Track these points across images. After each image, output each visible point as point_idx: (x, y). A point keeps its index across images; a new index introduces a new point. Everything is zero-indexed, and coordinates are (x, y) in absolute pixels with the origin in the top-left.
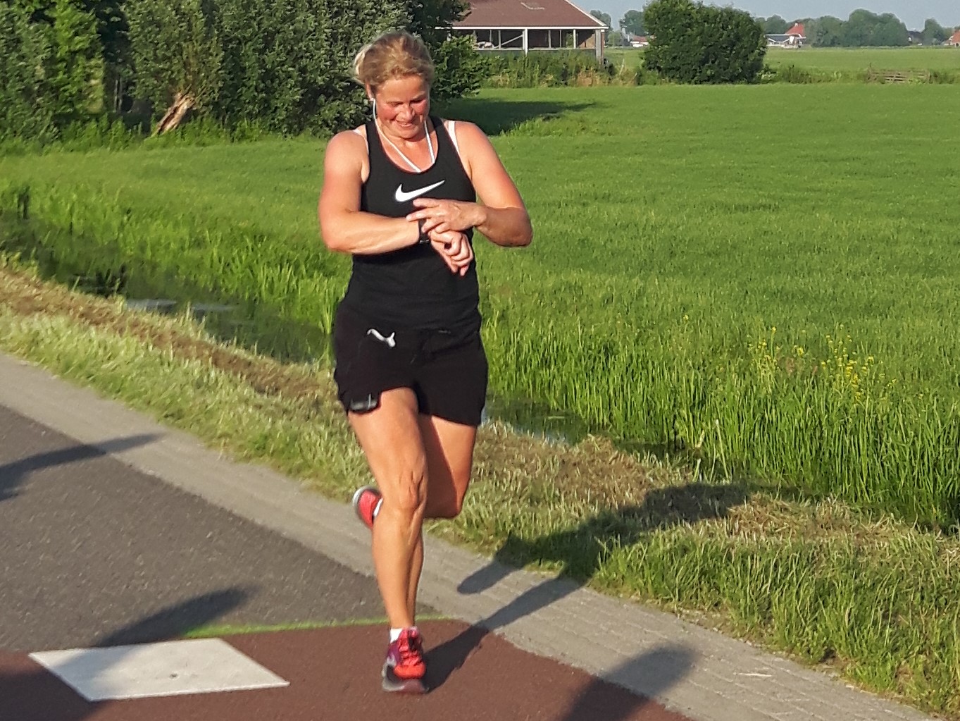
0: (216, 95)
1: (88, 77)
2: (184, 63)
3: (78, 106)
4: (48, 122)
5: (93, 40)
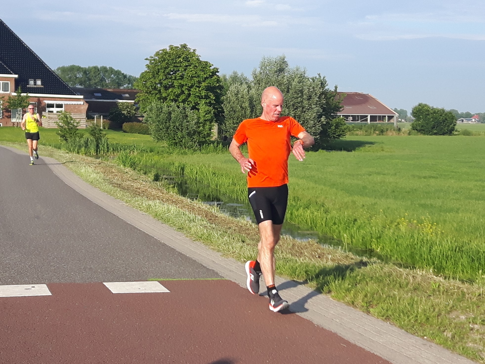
1: (211, 129)
3: (207, 139)
4: (196, 144)
5: (212, 116)
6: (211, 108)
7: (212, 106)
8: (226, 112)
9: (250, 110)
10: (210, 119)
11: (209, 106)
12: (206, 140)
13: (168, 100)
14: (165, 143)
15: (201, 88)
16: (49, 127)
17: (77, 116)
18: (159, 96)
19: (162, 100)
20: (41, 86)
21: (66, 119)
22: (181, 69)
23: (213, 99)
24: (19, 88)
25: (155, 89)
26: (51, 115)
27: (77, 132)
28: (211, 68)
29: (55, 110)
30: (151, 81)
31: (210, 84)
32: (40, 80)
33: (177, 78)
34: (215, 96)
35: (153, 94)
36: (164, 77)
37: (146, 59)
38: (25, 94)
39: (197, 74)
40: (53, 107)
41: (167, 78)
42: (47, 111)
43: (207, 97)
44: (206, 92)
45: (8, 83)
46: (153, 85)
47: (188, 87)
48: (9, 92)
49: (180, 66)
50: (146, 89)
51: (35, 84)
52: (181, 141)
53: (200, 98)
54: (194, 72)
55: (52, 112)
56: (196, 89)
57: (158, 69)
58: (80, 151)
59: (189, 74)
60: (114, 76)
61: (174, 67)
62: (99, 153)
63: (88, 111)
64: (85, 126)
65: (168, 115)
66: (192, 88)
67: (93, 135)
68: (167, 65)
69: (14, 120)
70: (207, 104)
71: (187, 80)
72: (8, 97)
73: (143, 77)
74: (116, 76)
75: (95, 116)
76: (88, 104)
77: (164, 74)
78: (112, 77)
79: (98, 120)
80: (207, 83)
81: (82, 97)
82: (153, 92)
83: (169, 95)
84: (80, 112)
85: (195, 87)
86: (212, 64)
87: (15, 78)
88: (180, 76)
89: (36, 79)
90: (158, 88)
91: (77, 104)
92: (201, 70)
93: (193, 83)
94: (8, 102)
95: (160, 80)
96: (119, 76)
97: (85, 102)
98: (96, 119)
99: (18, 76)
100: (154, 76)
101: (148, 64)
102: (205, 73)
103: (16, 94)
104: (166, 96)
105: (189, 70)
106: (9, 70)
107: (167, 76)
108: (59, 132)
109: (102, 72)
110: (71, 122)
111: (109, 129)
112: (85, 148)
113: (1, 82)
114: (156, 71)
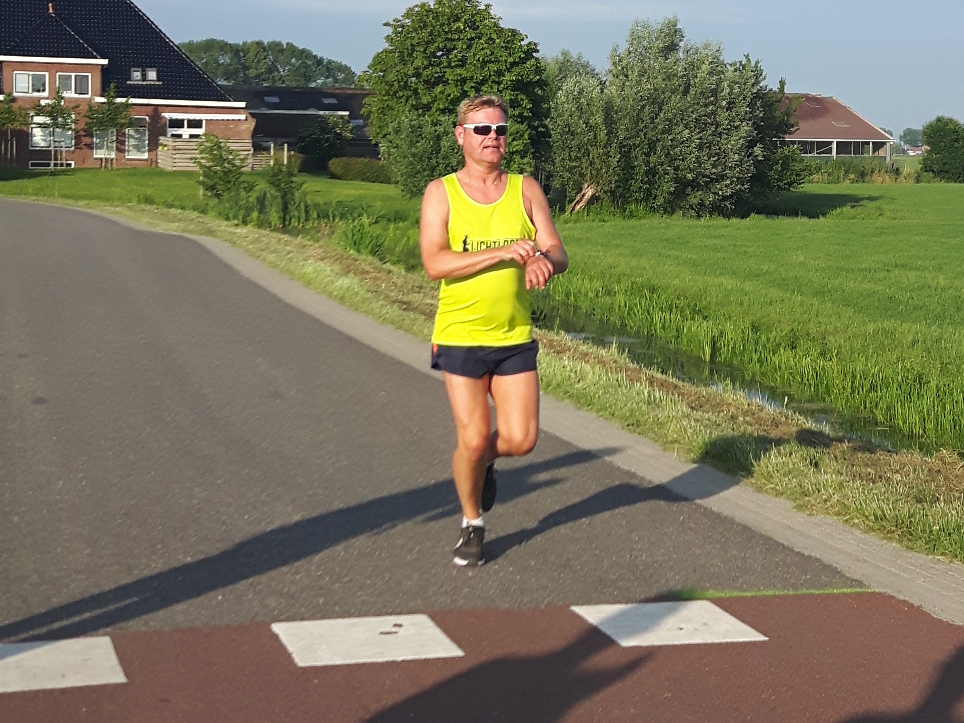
0: (613, 186)
2: (591, 162)
5: (526, 144)
6: (523, 127)
7: (526, 123)
8: (555, 136)
9: (605, 131)
10: (521, 150)
11: (520, 122)
13: (434, 110)
15: (502, 86)
16: (175, 169)
17: (237, 145)
18: (414, 103)
19: (421, 111)
20: (157, 83)
21: (217, 152)
22: (459, 44)
23: (528, 107)
24: (112, 85)
25: (406, 86)
26: (179, 144)
27: (239, 180)
28: (523, 43)
29: (186, 132)
30: (397, 71)
31: (522, 76)
32: (155, 69)
33: (453, 64)
34: (531, 101)
35: (401, 97)
36: (426, 63)
37: (385, 25)
38: (123, 100)
39: (494, 56)
40: (182, 127)
41: (430, 65)
42: (169, 135)
43: (515, 104)
44: (512, 93)
45: (87, 76)
46: (402, 79)
47: (476, 83)
48: (89, 96)
49: (459, 39)
50: (387, 88)
51: (144, 78)
54: (489, 52)
55: (180, 136)
56: (492, 88)
57: (412, 45)
58: (248, 219)
59: (478, 56)
60: (298, 62)
61: (445, 41)
62: (290, 224)
63: (255, 133)
64: (250, 166)
65: (434, 143)
66: (484, 85)
67: (276, 185)
68: (430, 37)
69: (100, 154)
70: (516, 119)
71: (473, 68)
72: (87, 106)
73: (379, 61)
74: (300, 62)
75: (270, 145)
76: (255, 120)
77: (425, 55)
78: (294, 63)
79: (278, 153)
80: (515, 75)
81: (243, 104)
82: (401, 94)
83: (435, 101)
84: (238, 136)
85: (490, 84)
86: (525, 35)
87: (103, 66)
88: (458, 61)
89: (148, 69)
90: (413, 84)
91: (234, 120)
92: (502, 47)
93: (486, 75)
94: (88, 117)
95: (416, 69)
96: (306, 61)
97: (248, 115)
98: (274, 150)
99: (109, 61)
100: (402, 61)
101: (391, 34)
102: (510, 54)
103: (103, 100)
104: (428, 102)
105: (478, 46)
106: (90, 49)
107: (431, 61)
108: (201, 178)
109: (272, 53)
110: (228, 158)
111: (300, 171)
112: (260, 213)
113: (73, 75)
114: (407, 49)
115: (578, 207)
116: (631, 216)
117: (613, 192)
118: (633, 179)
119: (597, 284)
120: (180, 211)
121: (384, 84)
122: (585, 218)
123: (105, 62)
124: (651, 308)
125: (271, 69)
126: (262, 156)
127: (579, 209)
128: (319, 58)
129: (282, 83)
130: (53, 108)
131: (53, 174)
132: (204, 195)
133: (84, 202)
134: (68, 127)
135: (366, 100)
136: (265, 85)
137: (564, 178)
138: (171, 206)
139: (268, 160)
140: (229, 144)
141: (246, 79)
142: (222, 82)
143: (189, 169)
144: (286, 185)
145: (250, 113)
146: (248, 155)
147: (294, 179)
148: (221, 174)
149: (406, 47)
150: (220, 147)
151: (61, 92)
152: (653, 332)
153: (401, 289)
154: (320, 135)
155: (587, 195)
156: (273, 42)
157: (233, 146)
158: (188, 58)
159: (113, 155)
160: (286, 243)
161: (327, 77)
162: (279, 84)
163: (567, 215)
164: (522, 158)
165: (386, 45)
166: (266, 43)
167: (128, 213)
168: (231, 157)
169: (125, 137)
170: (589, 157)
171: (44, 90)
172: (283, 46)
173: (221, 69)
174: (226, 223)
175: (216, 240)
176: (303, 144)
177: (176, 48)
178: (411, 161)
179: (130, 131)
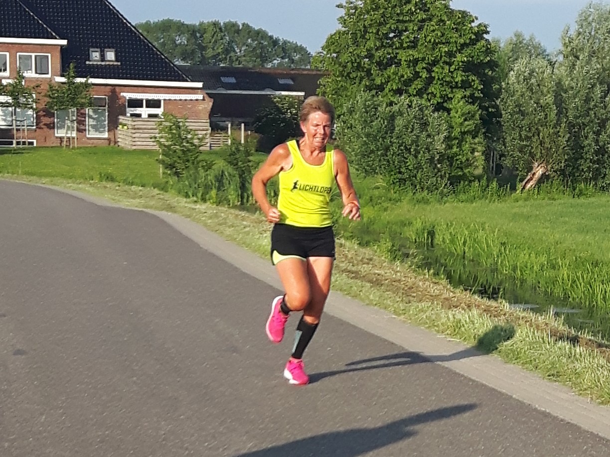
0: (563, 165)
1: (473, 151)
2: (541, 141)
3: (466, 171)
4: (445, 180)
5: (477, 124)
6: (474, 108)
7: (477, 104)
8: (505, 116)
9: (556, 111)
10: (473, 131)
11: (471, 103)
12: (464, 174)
13: (387, 90)
14: (381, 181)
15: (453, 67)
16: (134, 148)
17: (194, 124)
18: (368, 84)
19: (374, 92)
20: (116, 63)
21: (176, 131)
22: (411, 26)
23: (479, 88)
24: (72, 65)
25: (359, 67)
26: (138, 123)
27: (198, 159)
28: (473, 25)
29: (144, 111)
30: (351, 52)
31: (472, 57)
32: (114, 50)
33: (405, 45)
34: (482, 82)
35: (354, 79)
36: (378, 44)
37: (338, 6)
38: (83, 80)
39: (445, 37)
40: (141, 106)
41: (382, 46)
42: (128, 115)
43: (465, 85)
44: (464, 74)
45: (47, 56)
46: (355, 60)
47: (428, 64)
48: (49, 76)
49: (410, 21)
50: (341, 69)
51: (103, 58)
52: (415, 176)
53: (451, 87)
54: (439, 34)
55: (139, 116)
56: (443, 68)
57: (365, 27)
58: (207, 197)
59: (429, 38)
60: (253, 42)
61: (397, 23)
62: (247, 202)
63: (213, 113)
64: (208, 145)
65: (388, 123)
66: (435, 65)
67: (233, 163)
68: (382, 19)
69: (60, 133)
70: (467, 99)
71: (424, 49)
72: (48, 86)
73: (332, 43)
74: (256, 42)
75: (228, 125)
76: (212, 100)
77: (377, 36)
78: (250, 43)
79: (236, 133)
80: (466, 56)
81: (200, 85)
82: (353, 75)
83: (388, 82)
84: (196, 115)
85: (442, 65)
86: (475, 17)
87: (62, 46)
88: (410, 42)
89: (106, 50)
90: (366, 65)
91: (191, 100)
92: (453, 29)
93: (438, 56)
94: (49, 96)
95: (369, 50)
96: (262, 42)
97: (205, 95)
98: (231, 130)
99: (68, 42)
100: (356, 43)
101: (344, 15)
102: (461, 36)
103: (63, 80)
104: (382, 83)
105: (428, 28)
106: (49, 30)
107: (383, 43)
108: (161, 157)
109: (228, 33)
110: (186, 138)
111: (257, 151)
112: (218, 191)
113: (33, 55)
114: (360, 30)
115: (529, 186)
116: (581, 194)
117: (562, 172)
118: (582, 158)
119: (543, 259)
120: (140, 188)
121: (337, 66)
122: (536, 197)
123: (64, 42)
124: (593, 280)
125: (228, 50)
126: (220, 136)
127: (530, 188)
128: (274, 38)
129: (239, 64)
130: (14, 87)
131: (16, 152)
132: (164, 173)
133: (48, 180)
134: (29, 106)
135: (321, 81)
136: (222, 65)
137: (514, 157)
138: (132, 184)
139: (225, 140)
140: (187, 124)
141: (203, 60)
142: (179, 62)
143: (149, 148)
144: (243, 164)
145: (206, 93)
146: (206, 134)
147: (251, 158)
148: (180, 153)
149: (358, 29)
150: (179, 127)
151: (21, 72)
152: (595, 303)
153: (352, 261)
154: (276, 115)
155: (537, 174)
156: (230, 22)
157: (191, 125)
158: (146, 39)
159: (74, 134)
160: (243, 219)
161: (283, 58)
162: (236, 65)
163: (519, 193)
164: (473, 138)
165: (340, 27)
166: (222, 24)
167: (91, 189)
168: (189, 136)
169: (85, 118)
170: (539, 136)
171: (5, 70)
172: (239, 26)
173: (178, 50)
174: (185, 200)
175: (176, 215)
176: (260, 124)
177: (133, 29)
178: (365, 141)
179: (89, 111)
